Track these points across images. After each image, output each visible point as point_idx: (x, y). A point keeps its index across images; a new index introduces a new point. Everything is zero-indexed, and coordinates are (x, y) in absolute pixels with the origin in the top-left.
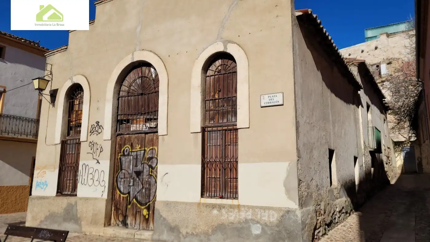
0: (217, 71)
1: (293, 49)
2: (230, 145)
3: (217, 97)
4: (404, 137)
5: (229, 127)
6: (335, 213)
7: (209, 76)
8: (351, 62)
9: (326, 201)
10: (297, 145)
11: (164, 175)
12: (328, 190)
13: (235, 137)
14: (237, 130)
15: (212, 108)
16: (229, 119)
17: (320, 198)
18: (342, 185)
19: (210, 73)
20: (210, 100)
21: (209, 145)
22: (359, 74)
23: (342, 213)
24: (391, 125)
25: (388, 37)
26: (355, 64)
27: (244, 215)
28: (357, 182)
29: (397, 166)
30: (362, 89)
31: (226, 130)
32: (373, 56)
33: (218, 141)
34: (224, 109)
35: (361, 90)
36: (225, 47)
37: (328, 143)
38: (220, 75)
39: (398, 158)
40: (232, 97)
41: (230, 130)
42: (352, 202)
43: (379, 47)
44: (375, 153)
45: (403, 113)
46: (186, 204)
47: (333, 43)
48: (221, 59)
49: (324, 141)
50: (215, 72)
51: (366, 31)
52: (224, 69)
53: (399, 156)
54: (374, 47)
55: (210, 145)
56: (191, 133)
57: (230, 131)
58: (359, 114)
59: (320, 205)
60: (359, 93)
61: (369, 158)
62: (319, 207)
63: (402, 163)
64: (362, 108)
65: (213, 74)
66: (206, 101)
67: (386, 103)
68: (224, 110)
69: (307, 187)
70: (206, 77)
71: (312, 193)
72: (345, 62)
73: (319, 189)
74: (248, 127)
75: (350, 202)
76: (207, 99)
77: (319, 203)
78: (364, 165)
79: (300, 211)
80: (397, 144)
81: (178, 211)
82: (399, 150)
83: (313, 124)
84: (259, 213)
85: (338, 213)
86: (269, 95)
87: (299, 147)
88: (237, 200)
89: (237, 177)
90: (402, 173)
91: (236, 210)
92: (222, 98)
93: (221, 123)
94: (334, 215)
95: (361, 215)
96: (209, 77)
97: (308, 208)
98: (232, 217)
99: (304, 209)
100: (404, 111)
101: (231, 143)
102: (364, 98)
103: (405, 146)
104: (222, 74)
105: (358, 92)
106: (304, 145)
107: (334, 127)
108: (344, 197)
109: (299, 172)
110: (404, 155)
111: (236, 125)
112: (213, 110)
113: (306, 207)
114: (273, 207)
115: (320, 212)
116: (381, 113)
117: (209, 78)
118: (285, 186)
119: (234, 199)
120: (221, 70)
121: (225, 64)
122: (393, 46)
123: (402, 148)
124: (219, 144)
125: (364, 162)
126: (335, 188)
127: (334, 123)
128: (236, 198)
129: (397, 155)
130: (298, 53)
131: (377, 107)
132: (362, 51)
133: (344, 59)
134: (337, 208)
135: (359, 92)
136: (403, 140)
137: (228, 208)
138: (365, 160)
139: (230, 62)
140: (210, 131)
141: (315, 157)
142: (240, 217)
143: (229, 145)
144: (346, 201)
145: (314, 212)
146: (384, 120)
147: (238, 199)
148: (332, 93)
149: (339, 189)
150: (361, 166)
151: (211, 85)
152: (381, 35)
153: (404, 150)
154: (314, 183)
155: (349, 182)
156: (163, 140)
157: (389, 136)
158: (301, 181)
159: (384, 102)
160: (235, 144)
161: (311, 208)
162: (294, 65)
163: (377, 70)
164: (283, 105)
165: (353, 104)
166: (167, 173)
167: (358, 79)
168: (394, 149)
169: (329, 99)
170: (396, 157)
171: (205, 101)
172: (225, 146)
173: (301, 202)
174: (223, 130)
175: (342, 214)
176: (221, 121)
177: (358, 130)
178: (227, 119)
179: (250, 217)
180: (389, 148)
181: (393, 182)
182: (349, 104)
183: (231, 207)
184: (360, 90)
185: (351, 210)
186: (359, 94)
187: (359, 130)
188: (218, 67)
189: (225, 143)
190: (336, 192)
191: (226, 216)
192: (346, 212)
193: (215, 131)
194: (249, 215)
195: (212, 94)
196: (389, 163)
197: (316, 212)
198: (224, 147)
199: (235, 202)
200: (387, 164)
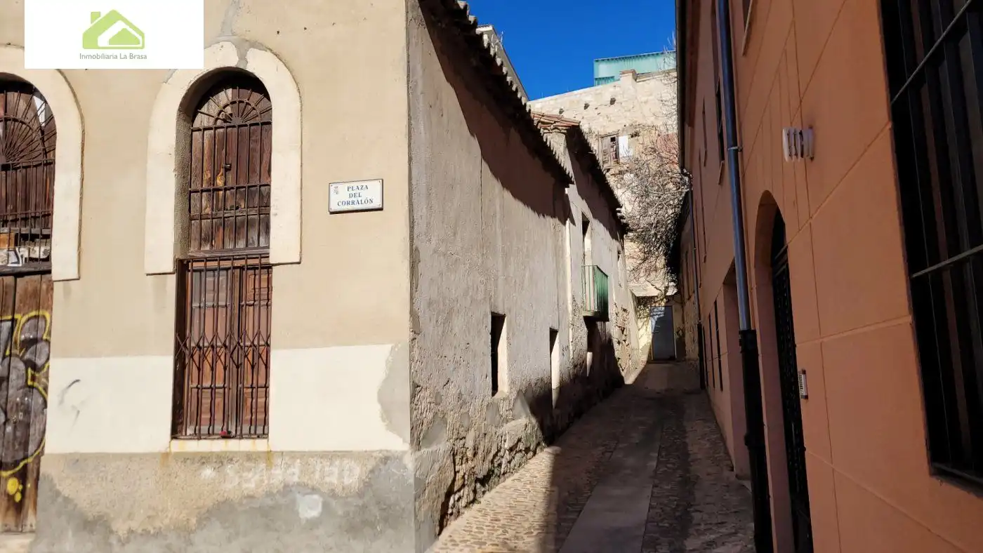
0: (221, 116)
1: (408, 76)
2: (253, 305)
3: (220, 182)
4: (656, 288)
5: (250, 262)
6: (501, 453)
7: (199, 130)
8: (552, 124)
9: (479, 429)
10: (412, 303)
11: (70, 386)
12: (485, 403)
13: (264, 284)
14: (269, 267)
15: (208, 211)
16: (251, 241)
17: (466, 424)
18: (519, 392)
19: (201, 120)
20: (202, 191)
21: (195, 305)
22: (567, 152)
23: (517, 452)
24: (631, 264)
25: (636, 80)
26: (560, 128)
27: (278, 475)
28: (555, 384)
29: (641, 347)
30: (573, 183)
31: (241, 268)
32: (606, 118)
33: (222, 295)
34: (238, 214)
35: (570, 185)
36: (243, 57)
37: (490, 299)
38: (229, 129)
39: (642, 331)
40: (260, 186)
41: (254, 268)
42: (542, 426)
43: (618, 99)
44: (596, 321)
45: (654, 240)
46: (131, 457)
47: (506, 75)
48: (233, 88)
49: (480, 296)
50: (217, 119)
51: (596, 64)
52: (240, 114)
53: (644, 327)
54: (610, 100)
55: (200, 307)
56: (148, 275)
57: (252, 271)
58: (565, 239)
59: (465, 438)
60: (566, 192)
61: (583, 331)
62: (462, 442)
63: (650, 341)
64: (572, 225)
65: (211, 124)
66: (191, 192)
67: (622, 217)
68: (239, 218)
69: (433, 400)
70: (193, 131)
71: (444, 414)
72: (535, 122)
73: (465, 403)
74: (298, 261)
75: (536, 425)
76: (193, 187)
77: (463, 434)
78: (571, 347)
79: (413, 458)
80: (642, 302)
81: (106, 478)
82: (645, 314)
83: (455, 256)
84: (318, 468)
85: (507, 452)
86: (351, 185)
87: (415, 308)
88: (265, 441)
89: (267, 385)
90: (649, 362)
91: (263, 466)
92: (232, 188)
93: (231, 250)
94: (497, 458)
95: (558, 452)
96: (201, 132)
97: (434, 448)
98: (252, 481)
99: (424, 450)
100: (656, 234)
101: (255, 301)
102: (578, 205)
103: (655, 306)
104: (234, 127)
105: (564, 191)
106: (430, 304)
107: (506, 266)
108: (524, 416)
109: (414, 367)
110: (654, 324)
111: (268, 257)
112: (210, 217)
113: (429, 444)
114: (351, 451)
115: (464, 455)
116: (613, 238)
117: (201, 134)
118: (381, 400)
119: (258, 437)
120: (231, 115)
121: (242, 102)
122: (644, 99)
123: (650, 310)
124: (224, 304)
125: (571, 340)
126: (504, 399)
127: (506, 255)
128: (264, 435)
129: (642, 324)
130: (420, 88)
131: (604, 225)
132: (586, 106)
133: (532, 115)
134: (505, 441)
135: (566, 189)
136: (655, 293)
137: (241, 461)
138: (575, 337)
139: (256, 96)
140: (200, 271)
141: (456, 330)
142: (271, 482)
143: (250, 305)
144: (526, 426)
145: (450, 455)
146: (619, 253)
147: (267, 438)
148: (505, 189)
149: (512, 402)
150: (565, 349)
151: (206, 152)
152: (624, 73)
153: (655, 314)
154: (452, 390)
155: (536, 384)
156: (67, 293)
157: (627, 287)
158: (418, 386)
159: (619, 214)
160: (263, 303)
161: (442, 446)
162: (409, 115)
163: (612, 147)
164: (381, 209)
165: (553, 216)
166: (77, 381)
167: (566, 162)
168: (636, 312)
169: (498, 202)
170: (639, 330)
171: (186, 193)
172: (240, 307)
173: (415, 436)
174: (235, 268)
175: (517, 454)
176: (231, 247)
177: (562, 272)
178: (245, 240)
179: (296, 479)
180: (625, 310)
181: (629, 380)
182: (544, 216)
183: (249, 457)
184: (568, 187)
185: (538, 444)
186: (567, 196)
187: (565, 272)
188: (225, 107)
189: (240, 300)
190: (504, 408)
191: (237, 480)
192: (526, 448)
193: (214, 270)
194: (294, 474)
195: (207, 175)
196: (625, 341)
197: (454, 455)
198: (236, 311)
199: (259, 445)
200: (619, 343)
